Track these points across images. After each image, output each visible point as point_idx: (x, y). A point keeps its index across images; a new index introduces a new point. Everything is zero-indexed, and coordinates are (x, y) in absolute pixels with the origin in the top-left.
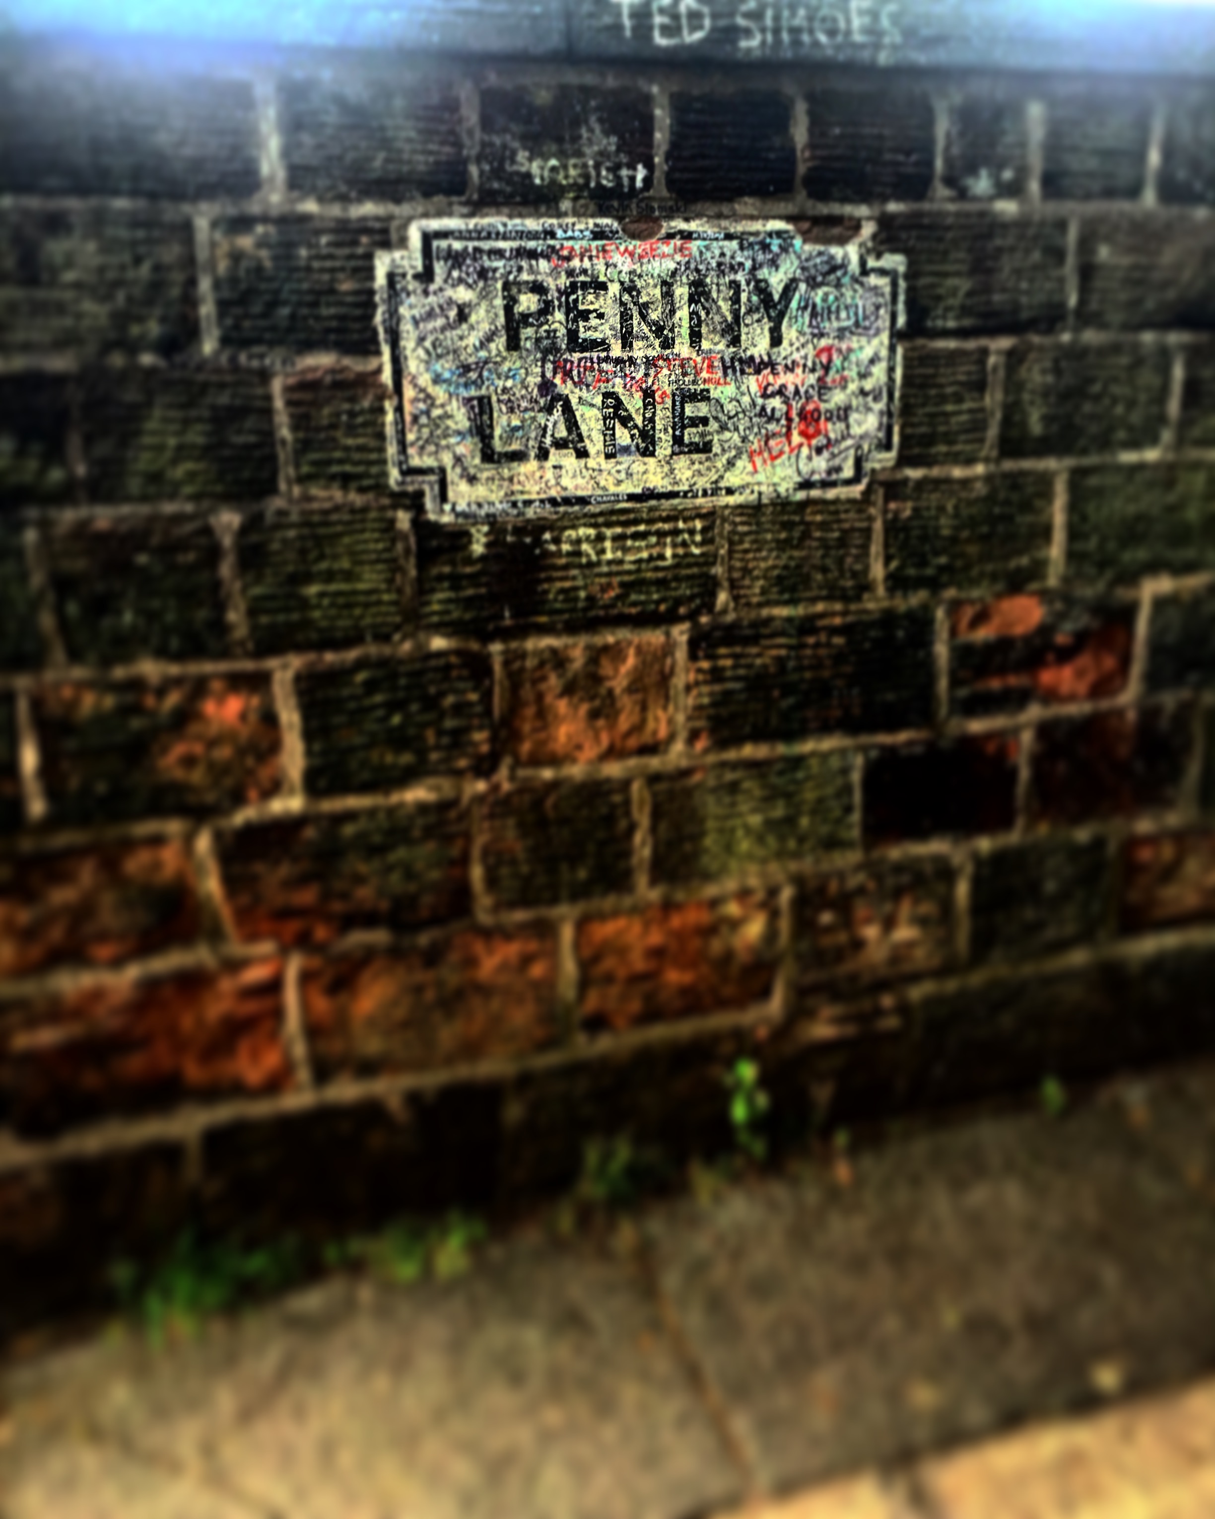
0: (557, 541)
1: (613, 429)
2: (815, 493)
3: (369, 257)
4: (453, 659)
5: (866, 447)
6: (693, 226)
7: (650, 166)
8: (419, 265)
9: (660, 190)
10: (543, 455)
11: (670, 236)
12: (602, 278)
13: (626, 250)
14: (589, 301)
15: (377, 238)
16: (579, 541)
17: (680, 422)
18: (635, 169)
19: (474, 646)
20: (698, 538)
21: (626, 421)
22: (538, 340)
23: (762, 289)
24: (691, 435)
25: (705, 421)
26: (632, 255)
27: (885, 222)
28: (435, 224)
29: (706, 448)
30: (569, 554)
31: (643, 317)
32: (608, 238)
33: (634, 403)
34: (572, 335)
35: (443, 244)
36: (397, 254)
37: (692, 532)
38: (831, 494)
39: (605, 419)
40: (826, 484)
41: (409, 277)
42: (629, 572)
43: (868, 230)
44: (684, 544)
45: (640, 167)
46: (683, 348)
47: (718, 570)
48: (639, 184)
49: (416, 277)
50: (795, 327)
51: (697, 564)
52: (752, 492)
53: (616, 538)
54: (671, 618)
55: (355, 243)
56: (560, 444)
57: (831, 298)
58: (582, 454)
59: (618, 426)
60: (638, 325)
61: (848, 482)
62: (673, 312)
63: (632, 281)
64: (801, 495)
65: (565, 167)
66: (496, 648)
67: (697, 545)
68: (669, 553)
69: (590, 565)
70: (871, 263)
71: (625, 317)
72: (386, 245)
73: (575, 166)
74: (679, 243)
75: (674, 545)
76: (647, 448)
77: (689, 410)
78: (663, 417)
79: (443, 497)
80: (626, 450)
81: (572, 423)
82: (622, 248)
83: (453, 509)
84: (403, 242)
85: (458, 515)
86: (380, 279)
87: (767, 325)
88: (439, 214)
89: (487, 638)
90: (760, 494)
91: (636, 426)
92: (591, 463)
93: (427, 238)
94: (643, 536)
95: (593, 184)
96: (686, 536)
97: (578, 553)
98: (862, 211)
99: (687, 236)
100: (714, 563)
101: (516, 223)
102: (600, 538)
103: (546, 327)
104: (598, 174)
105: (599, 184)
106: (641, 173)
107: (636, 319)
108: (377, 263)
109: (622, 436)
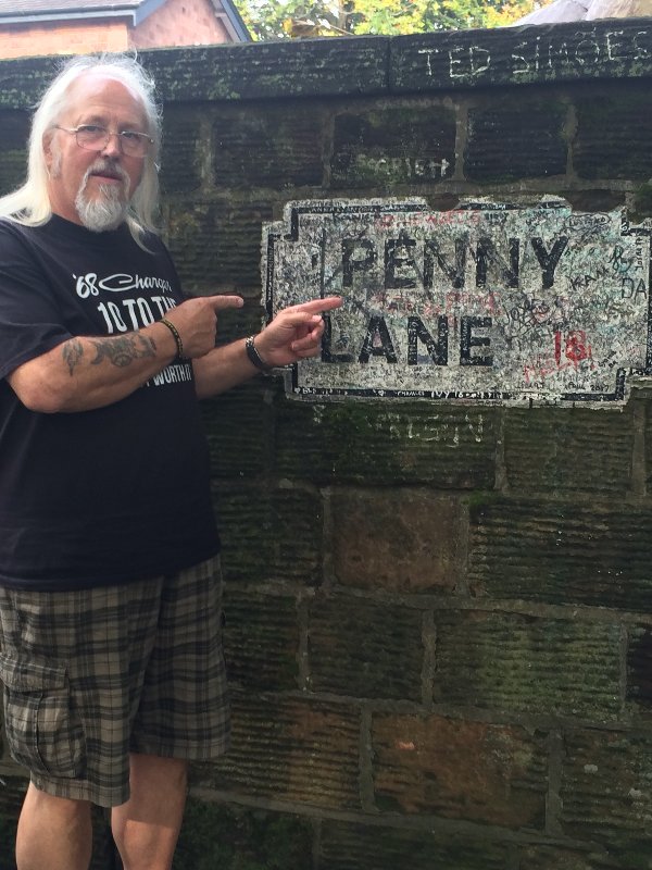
0: (372, 421)
1: (416, 343)
2: (580, 404)
3: (260, 225)
4: (297, 497)
6: (482, 200)
7: (451, 159)
8: (289, 230)
9: (459, 174)
10: (364, 359)
11: (465, 208)
12: (412, 238)
13: (431, 218)
14: (402, 253)
15: (264, 213)
16: (388, 423)
17: (468, 342)
18: (440, 162)
19: (310, 489)
20: (481, 430)
21: (425, 338)
22: (364, 279)
23: (537, 244)
24: (474, 351)
25: (487, 341)
26: (435, 221)
27: (647, 195)
28: (302, 204)
29: (487, 362)
30: (380, 431)
31: (441, 265)
32: (418, 210)
33: (431, 327)
34: (389, 274)
35: (305, 216)
36: (276, 223)
37: (475, 425)
38: (595, 406)
39: (410, 336)
40: (588, 397)
41: (282, 238)
42: (423, 449)
43: (631, 200)
44: (469, 432)
45: (444, 161)
46: (470, 286)
47: (498, 457)
48: (443, 172)
49: (285, 237)
50: (564, 274)
51: (477, 449)
52: (525, 398)
53: (415, 423)
54: (456, 489)
55: (252, 216)
56: (378, 352)
58: (392, 360)
59: (419, 341)
60: (437, 271)
62: (464, 262)
63: (434, 239)
64: (567, 404)
65: (390, 163)
66: (326, 492)
67: (479, 434)
68: (456, 439)
69: (396, 441)
71: (428, 264)
72: (270, 218)
73: (397, 162)
74: (470, 213)
75: (461, 433)
76: (440, 359)
77: (475, 333)
78: (454, 337)
79: (295, 384)
80: (425, 359)
81: (386, 338)
82: (428, 217)
83: (301, 392)
84: (280, 216)
85: (304, 396)
86: (265, 241)
87: (540, 271)
88: (304, 197)
89: (320, 484)
90: (531, 400)
91: (433, 342)
92: (398, 367)
93: (295, 213)
94: (437, 423)
95: (409, 175)
96: (471, 427)
97: (388, 432)
99: (478, 207)
100: (493, 450)
101: (353, 203)
102: (404, 422)
103: (371, 271)
104: (413, 167)
105: (413, 174)
106: (445, 165)
107: (436, 265)
108: (264, 229)
109: (422, 349)
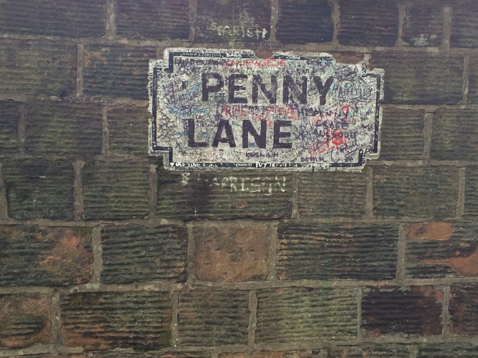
0: (219, 182)
1: (247, 135)
2: (339, 169)
3: (148, 61)
4: (170, 229)
5: (364, 150)
6: (286, 54)
7: (268, 29)
8: (167, 65)
9: (273, 38)
10: (215, 144)
11: (276, 58)
12: (245, 73)
13: (256, 62)
14: (239, 83)
15: (151, 54)
16: (230, 182)
17: (277, 134)
18: (262, 30)
19: (180, 224)
20: (284, 185)
21: (254, 133)
22: (216, 97)
23: (317, 80)
24: (281, 140)
25: (288, 135)
26: (259, 64)
27: (374, 55)
28: (175, 50)
29: (289, 146)
30: (225, 187)
31: (263, 90)
32: (249, 57)
33: (257, 126)
34: (231, 96)
35: (178, 57)
36: (159, 61)
37: (281, 182)
38: (347, 169)
39: (244, 131)
40: (344, 165)
41: (163, 70)
42: (251, 197)
43: (367, 58)
44: (277, 187)
45: (264, 30)
46: (280, 103)
47: (293, 200)
48: (263, 36)
49: (165, 70)
50: (331, 97)
51: (282, 196)
52: (310, 166)
53: (246, 182)
54: (269, 219)
55: (142, 56)
56: (224, 141)
57: (349, 85)
58: (233, 145)
59: (249, 134)
60: (260, 93)
61: (355, 165)
62: (276, 88)
63: (259, 75)
64: (333, 169)
65: (232, 29)
66: (190, 225)
67: (283, 187)
68: (270, 190)
69: (234, 193)
70: (368, 72)
71: (255, 89)
72: (155, 57)
73: (236, 29)
74: (280, 60)
75: (273, 187)
76: (262, 145)
77: (282, 129)
78: (270, 132)
79: (171, 160)
80: (252, 145)
81: (229, 132)
82: (255, 62)
83: (175, 165)
84: (161, 56)
85: (176, 168)
86: (151, 71)
87: (319, 95)
88: (177, 46)
89: (186, 221)
90: (313, 167)
91: (257, 135)
92: (236, 149)
93: (171, 55)
94: (259, 182)
95: (243, 36)
96: (279, 184)
97: (229, 188)
98: (365, 50)
99: (284, 58)
100: (291, 196)
101: (210, 50)
102: (239, 182)
103: (220, 92)
104: (246, 32)
105: (246, 36)
106: (264, 32)
107: (260, 90)
108: (150, 64)
109: (251, 139)
